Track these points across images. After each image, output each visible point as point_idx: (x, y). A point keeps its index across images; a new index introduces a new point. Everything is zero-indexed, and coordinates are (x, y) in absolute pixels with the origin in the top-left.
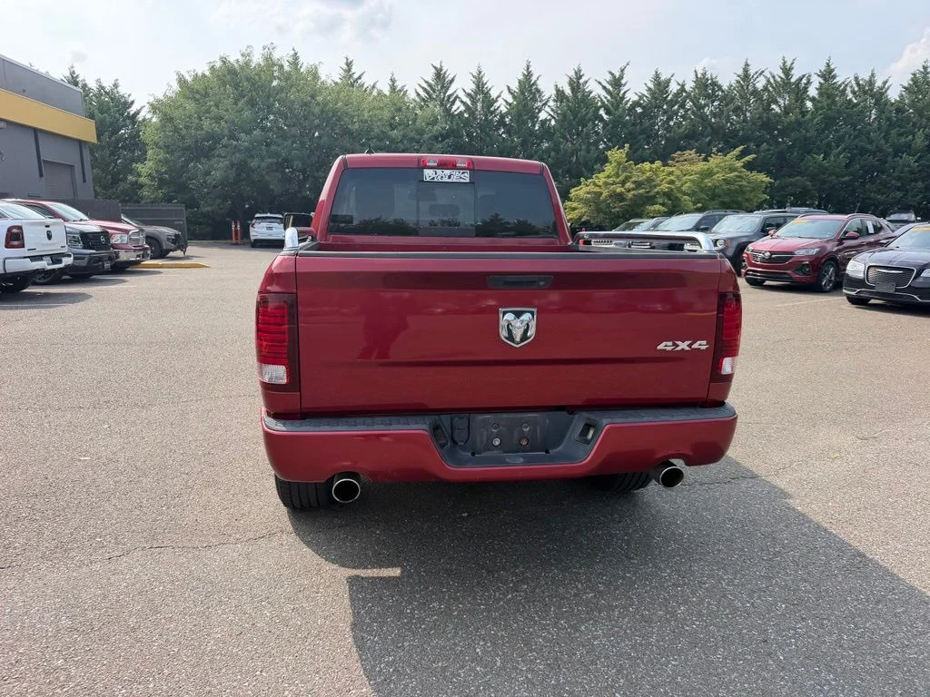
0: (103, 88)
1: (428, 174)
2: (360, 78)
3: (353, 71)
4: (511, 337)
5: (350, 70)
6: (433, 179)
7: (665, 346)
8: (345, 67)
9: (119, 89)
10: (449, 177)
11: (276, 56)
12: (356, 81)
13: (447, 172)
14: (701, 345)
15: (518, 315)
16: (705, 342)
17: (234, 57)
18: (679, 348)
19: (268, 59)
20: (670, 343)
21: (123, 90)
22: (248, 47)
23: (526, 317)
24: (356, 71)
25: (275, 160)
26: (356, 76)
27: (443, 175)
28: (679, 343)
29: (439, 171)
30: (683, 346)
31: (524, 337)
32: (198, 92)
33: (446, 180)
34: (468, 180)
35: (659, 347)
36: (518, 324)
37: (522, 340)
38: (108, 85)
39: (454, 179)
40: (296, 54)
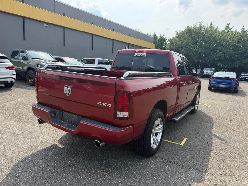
0: (161, 36)
1: (136, 54)
2: (231, 28)
3: (229, 26)
4: (66, 93)
5: (228, 26)
6: (137, 56)
7: (99, 103)
8: (227, 25)
9: (164, 36)
10: (141, 55)
11: (203, 24)
12: (230, 29)
13: (141, 54)
14: (109, 105)
15: (68, 87)
16: (110, 105)
17: (191, 26)
18: (103, 105)
19: (200, 26)
20: (101, 103)
21: (165, 37)
22: (197, 23)
23: (69, 88)
24: (230, 26)
25: (196, 53)
26: (230, 28)
27: (139, 55)
28: (103, 103)
29: (139, 54)
30: (104, 104)
31: (69, 94)
32: (180, 36)
33: (140, 56)
34: (145, 56)
35: (98, 103)
36: (68, 90)
37: (68, 95)
38: (162, 35)
39: (142, 56)
40: (212, 23)
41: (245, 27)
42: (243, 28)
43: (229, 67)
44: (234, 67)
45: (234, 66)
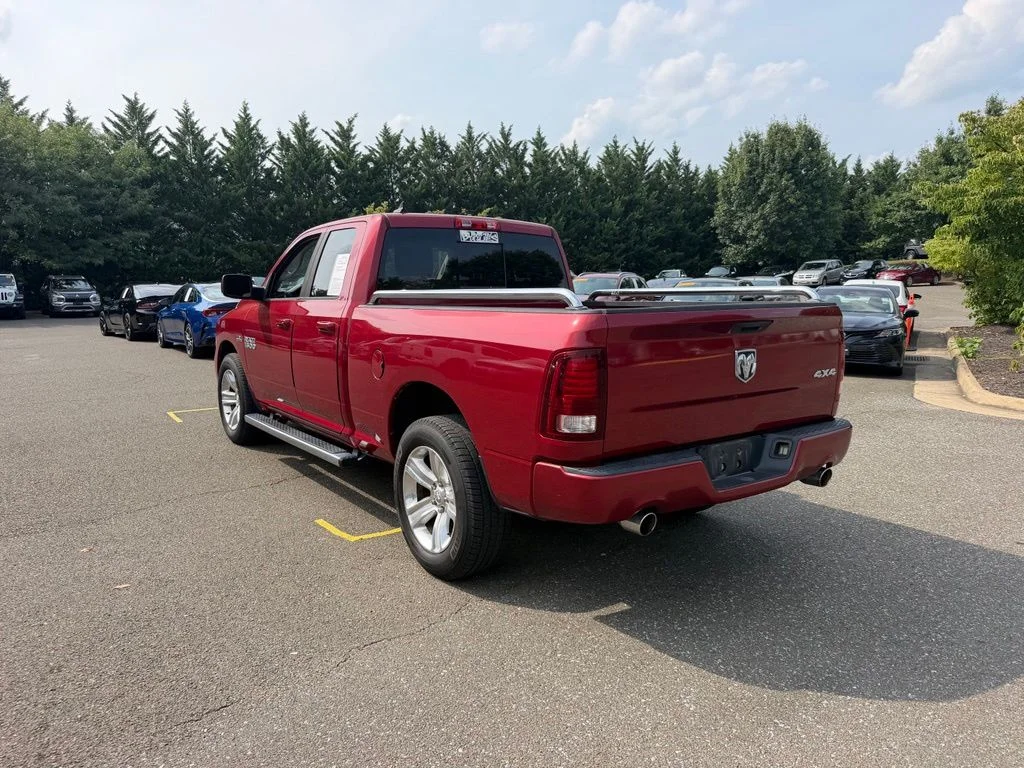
1: (464, 234)
2: (21, 103)
3: (10, 94)
4: (742, 375)
6: (469, 239)
7: (818, 374)
10: (482, 238)
12: (16, 107)
13: (480, 233)
15: (748, 355)
18: (823, 376)
20: (820, 372)
24: (15, 94)
26: (15, 101)
27: (476, 236)
28: (824, 371)
29: (473, 232)
30: (826, 373)
33: (479, 241)
34: (497, 242)
35: (816, 376)
36: (747, 363)
37: (748, 376)
39: (485, 241)
41: (74, 106)
42: (68, 109)
43: (69, 265)
44: (87, 264)
45: (87, 261)
